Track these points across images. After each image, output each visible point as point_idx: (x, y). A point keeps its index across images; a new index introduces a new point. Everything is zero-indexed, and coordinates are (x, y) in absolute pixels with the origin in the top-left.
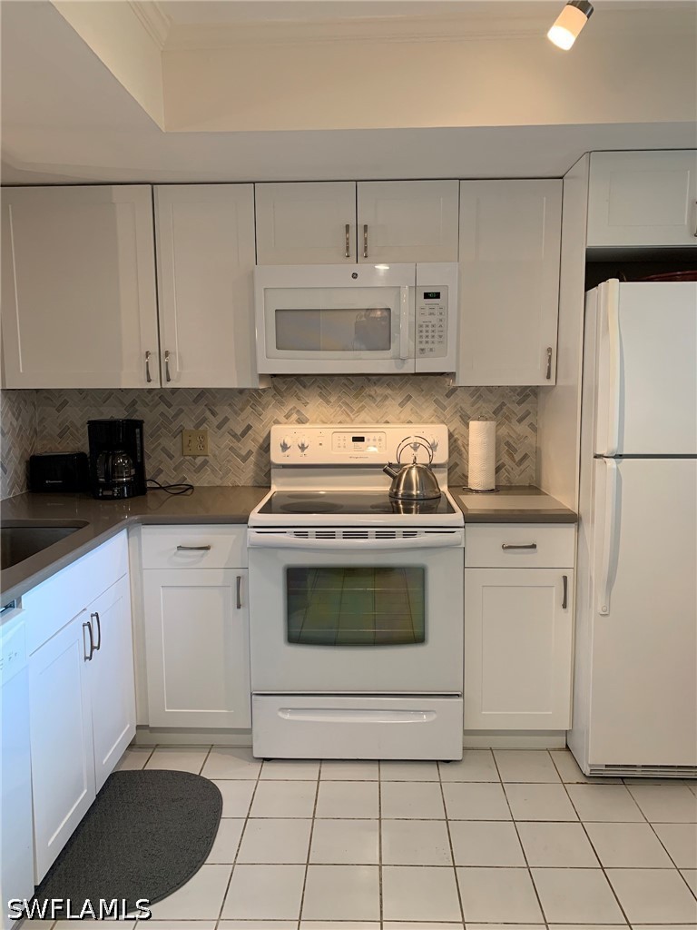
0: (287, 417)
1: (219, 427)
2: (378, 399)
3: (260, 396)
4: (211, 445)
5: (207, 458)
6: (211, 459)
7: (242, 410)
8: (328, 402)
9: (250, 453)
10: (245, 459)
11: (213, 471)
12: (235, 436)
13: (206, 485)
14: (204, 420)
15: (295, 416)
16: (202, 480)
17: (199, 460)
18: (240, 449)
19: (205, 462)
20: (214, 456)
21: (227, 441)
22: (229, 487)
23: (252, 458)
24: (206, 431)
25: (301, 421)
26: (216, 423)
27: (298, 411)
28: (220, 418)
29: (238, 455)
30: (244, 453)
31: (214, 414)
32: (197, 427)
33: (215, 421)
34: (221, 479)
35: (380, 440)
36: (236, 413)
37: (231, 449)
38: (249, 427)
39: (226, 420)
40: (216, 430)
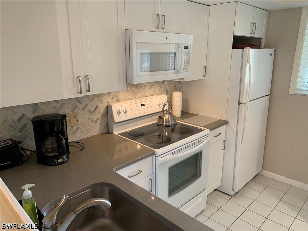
0: (112, 99)
1: (83, 109)
2: (143, 87)
4: (80, 119)
5: (79, 126)
6: (80, 126)
9: (98, 119)
10: (95, 122)
11: (82, 132)
12: (91, 112)
14: (76, 107)
15: (115, 99)
17: (75, 128)
18: (93, 118)
19: (78, 128)
20: (82, 124)
21: (88, 115)
23: (99, 121)
24: (77, 112)
25: (118, 101)
26: (82, 107)
27: (116, 96)
28: (83, 105)
29: (93, 121)
30: (95, 119)
31: (81, 103)
32: (73, 111)
33: (81, 107)
34: (85, 135)
35: (149, 104)
36: (90, 101)
37: (90, 119)
38: (97, 107)
39: (87, 105)
40: (82, 111)
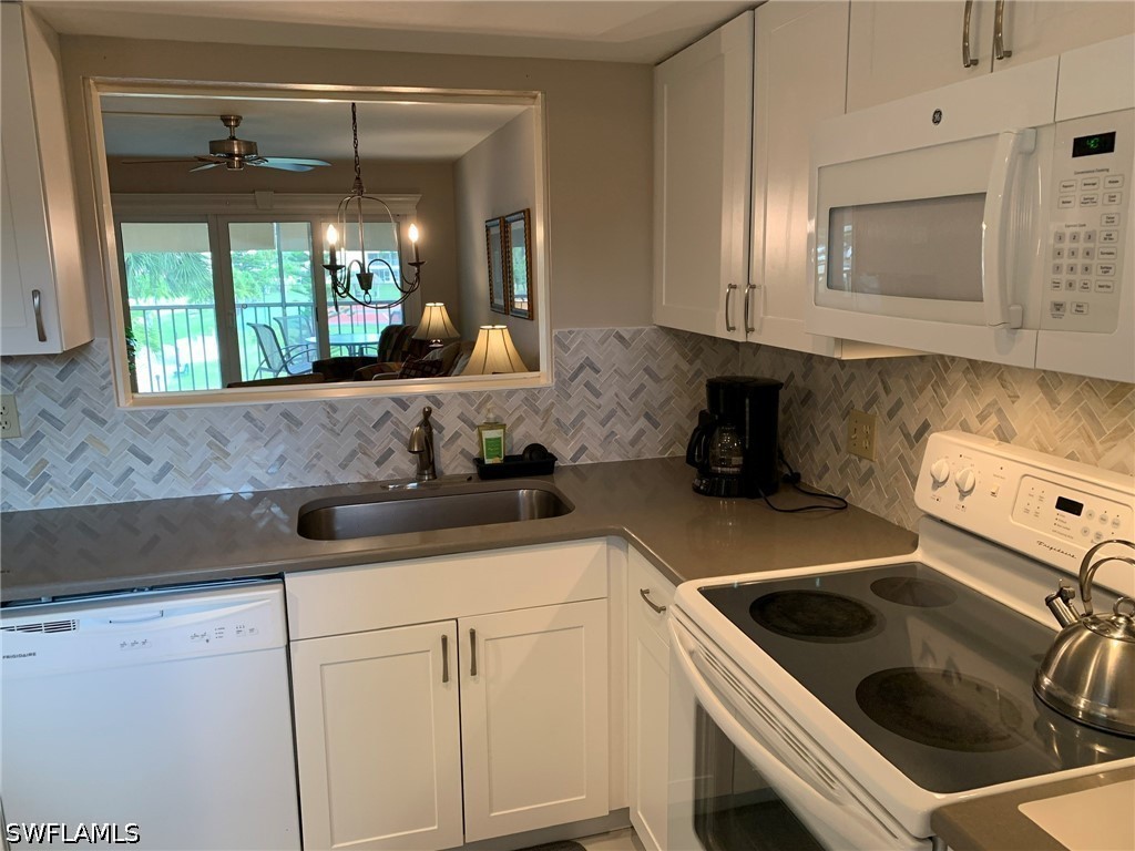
0: (982, 418)
1: (891, 415)
3: (947, 368)
4: (878, 444)
5: (872, 464)
6: (876, 468)
7: (921, 389)
8: (1053, 402)
11: (879, 489)
12: (907, 436)
13: (869, 510)
14: (875, 399)
15: (993, 420)
16: (867, 500)
17: (865, 465)
18: (912, 462)
19: (871, 472)
20: (881, 463)
21: (898, 442)
22: (894, 525)
24: (874, 419)
25: (1004, 436)
26: (888, 407)
27: (1000, 410)
28: (893, 398)
29: (909, 473)
30: (915, 470)
31: (887, 390)
32: (866, 407)
33: (887, 403)
36: (912, 394)
37: (902, 458)
38: (926, 425)
39: (900, 403)
40: (887, 419)
